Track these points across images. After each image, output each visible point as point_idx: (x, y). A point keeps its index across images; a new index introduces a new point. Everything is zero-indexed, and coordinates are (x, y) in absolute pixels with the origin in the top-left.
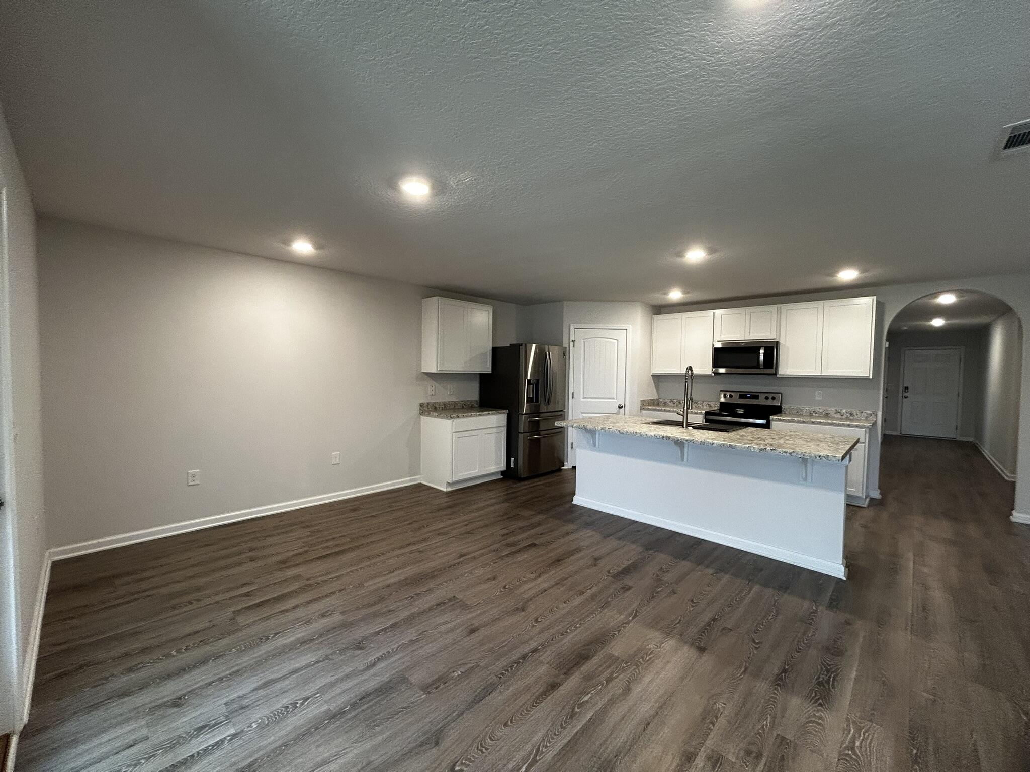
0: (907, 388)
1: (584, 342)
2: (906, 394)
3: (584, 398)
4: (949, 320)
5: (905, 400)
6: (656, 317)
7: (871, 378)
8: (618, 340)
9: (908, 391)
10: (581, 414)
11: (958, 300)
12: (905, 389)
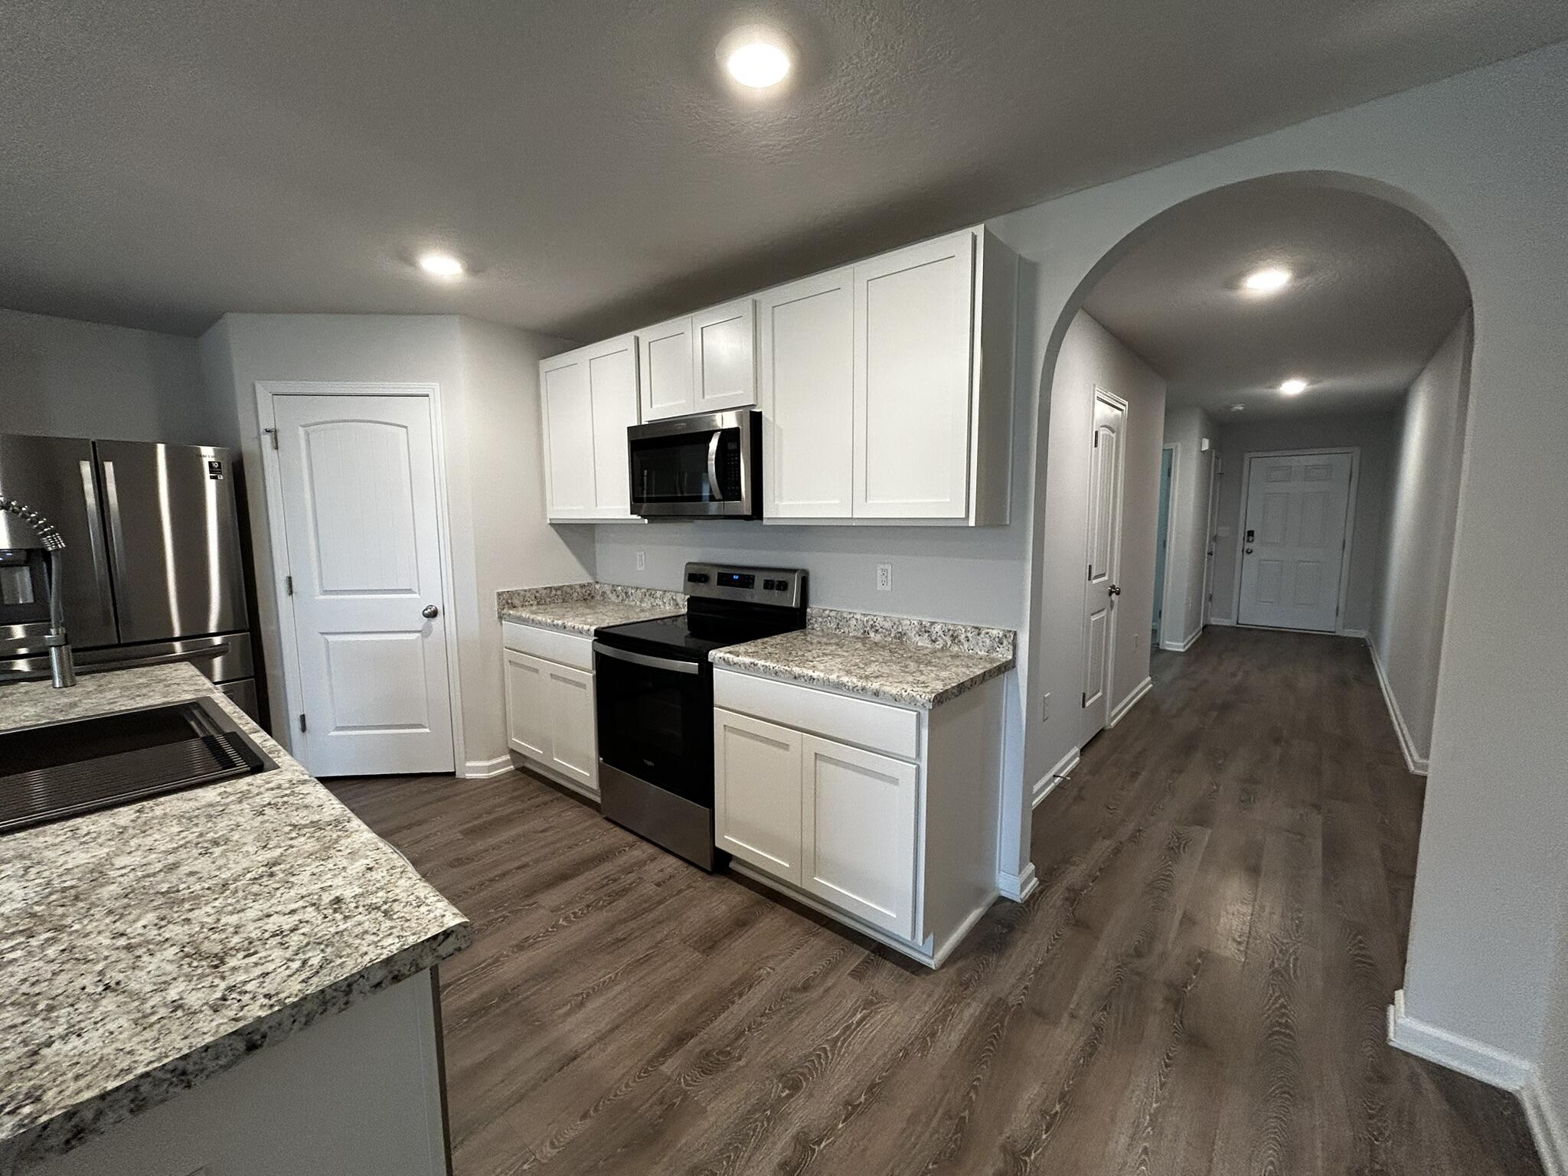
0: (1251, 533)
1: (307, 434)
2: (1248, 546)
3: (326, 592)
4: (1318, 382)
5: (1246, 556)
6: (546, 365)
7: (972, 523)
8: (406, 427)
9: (1253, 541)
10: (321, 638)
11: (1293, 286)
12: (1249, 535)
